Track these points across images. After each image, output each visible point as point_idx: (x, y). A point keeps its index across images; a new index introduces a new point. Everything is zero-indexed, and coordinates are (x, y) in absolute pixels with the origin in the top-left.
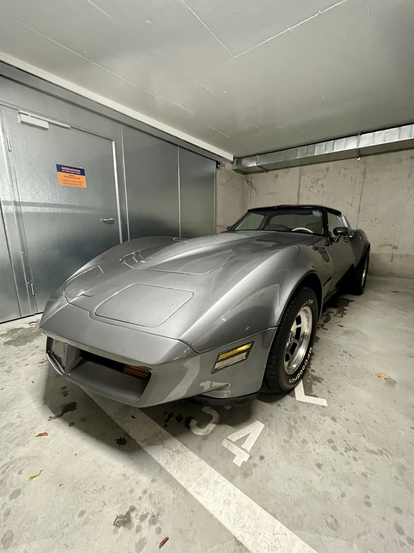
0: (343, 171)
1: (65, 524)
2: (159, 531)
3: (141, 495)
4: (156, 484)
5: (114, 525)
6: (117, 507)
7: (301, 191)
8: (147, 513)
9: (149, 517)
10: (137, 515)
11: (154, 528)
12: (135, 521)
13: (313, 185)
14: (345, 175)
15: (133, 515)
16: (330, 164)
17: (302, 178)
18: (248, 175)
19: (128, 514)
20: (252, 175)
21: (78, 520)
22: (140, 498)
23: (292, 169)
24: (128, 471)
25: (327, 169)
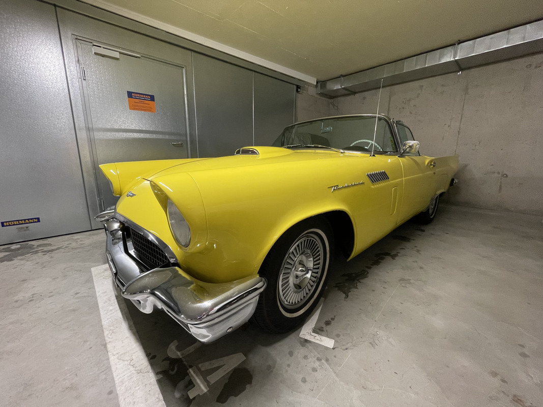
0: (440, 89)
13: (405, 106)
14: (442, 93)
16: (425, 82)
18: (335, 99)
25: (421, 87)
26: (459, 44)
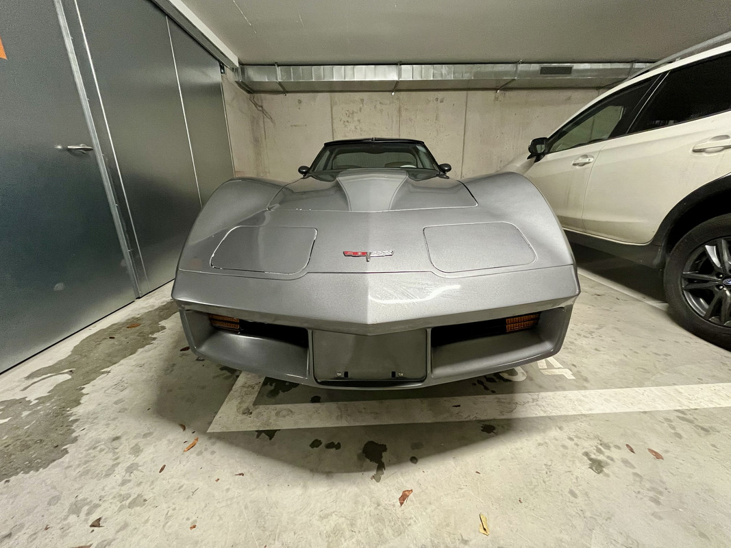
0: (379, 107)
1: (580, 513)
2: (618, 447)
3: (573, 443)
4: (566, 429)
5: (598, 473)
6: (578, 464)
7: (335, 126)
8: (596, 447)
9: (600, 447)
10: (595, 454)
11: (613, 449)
12: (601, 457)
13: (350, 120)
14: (381, 111)
15: (593, 456)
16: (365, 95)
17: (334, 109)
18: (256, 95)
19: (591, 459)
20: (263, 95)
21: (580, 500)
22: (577, 445)
23: (320, 94)
24: (537, 440)
25: (362, 100)
26: (401, 65)
